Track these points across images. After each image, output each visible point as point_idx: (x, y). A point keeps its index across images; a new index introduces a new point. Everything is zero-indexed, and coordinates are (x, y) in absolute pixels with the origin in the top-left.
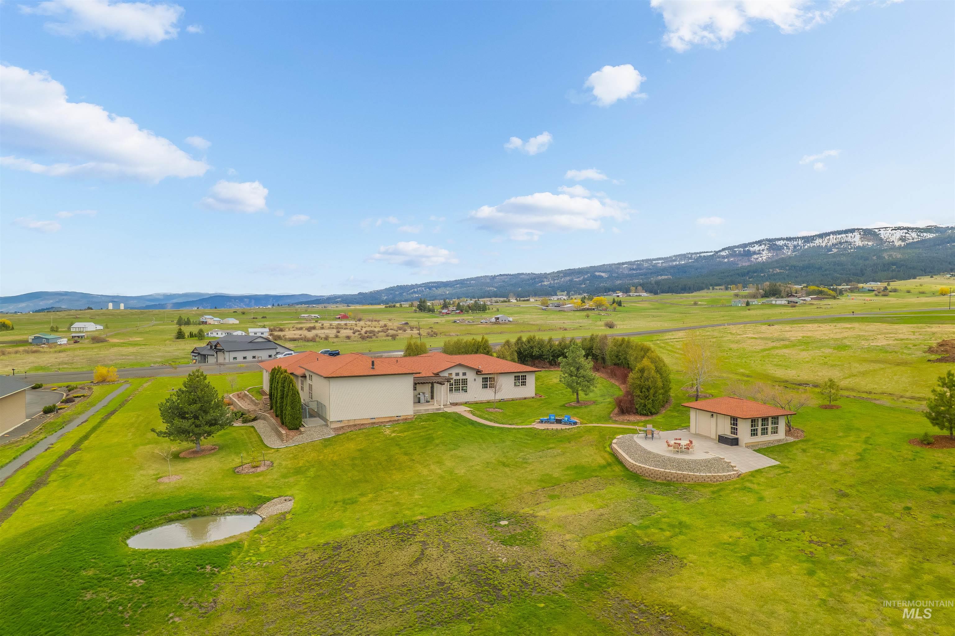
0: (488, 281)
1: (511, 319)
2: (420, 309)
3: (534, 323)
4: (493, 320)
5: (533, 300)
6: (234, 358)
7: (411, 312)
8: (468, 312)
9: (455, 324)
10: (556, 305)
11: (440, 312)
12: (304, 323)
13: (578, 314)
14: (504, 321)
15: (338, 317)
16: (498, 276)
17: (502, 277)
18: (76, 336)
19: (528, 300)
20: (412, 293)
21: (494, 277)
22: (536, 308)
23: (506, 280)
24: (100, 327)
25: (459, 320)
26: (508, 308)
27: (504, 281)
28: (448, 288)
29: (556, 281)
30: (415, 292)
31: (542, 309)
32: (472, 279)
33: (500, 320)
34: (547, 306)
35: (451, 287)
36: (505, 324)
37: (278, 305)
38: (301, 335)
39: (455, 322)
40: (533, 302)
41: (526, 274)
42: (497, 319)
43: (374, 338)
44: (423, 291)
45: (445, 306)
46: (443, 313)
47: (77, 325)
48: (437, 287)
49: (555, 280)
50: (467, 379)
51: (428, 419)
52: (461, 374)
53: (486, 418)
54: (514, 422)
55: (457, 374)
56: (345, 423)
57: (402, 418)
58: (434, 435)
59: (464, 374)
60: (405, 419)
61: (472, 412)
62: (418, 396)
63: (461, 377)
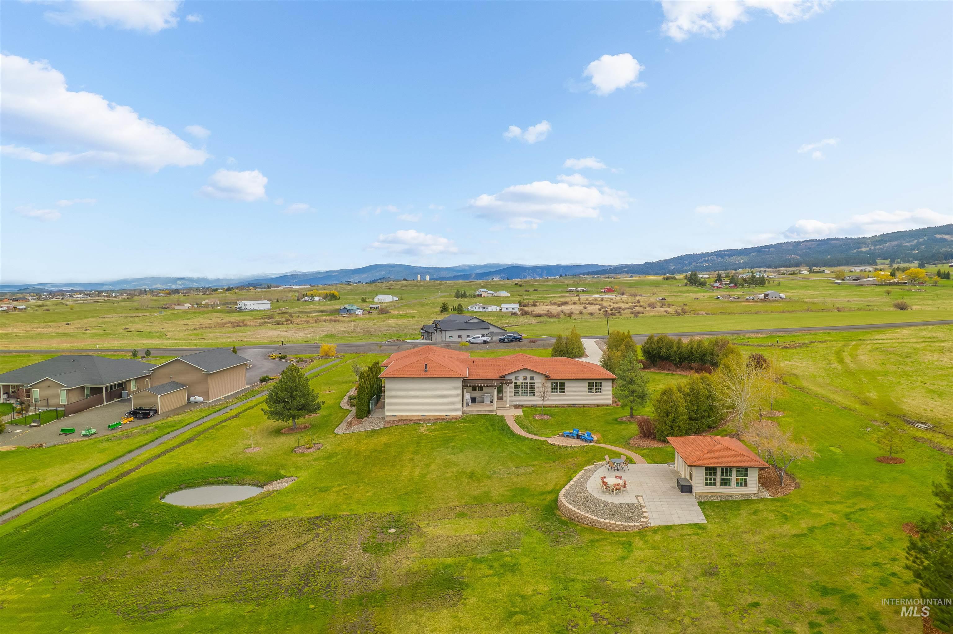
0: (791, 248)
1: (783, 296)
2: (691, 283)
3: (811, 300)
4: (762, 296)
5: (829, 272)
6: (450, 337)
7: (681, 286)
8: (742, 285)
9: (717, 301)
10: (855, 278)
11: (712, 286)
12: (568, 296)
13: (878, 289)
14: (774, 298)
15: (603, 290)
16: (803, 242)
17: (807, 244)
18: (372, 307)
19: (822, 272)
20: (702, 262)
21: (798, 244)
22: (828, 282)
23: (813, 246)
24: (396, 299)
25: (722, 296)
26: (793, 281)
27: (809, 248)
28: (742, 257)
29: (878, 247)
30: (705, 261)
31: (835, 283)
32: (771, 246)
33: (769, 297)
34: (843, 280)
35: (745, 255)
36: (775, 301)
37: (566, 275)
38: (548, 311)
39: (717, 298)
40: (828, 274)
41: (838, 239)
42: (767, 295)
43: (618, 316)
44: (714, 260)
45: (719, 279)
46: (714, 287)
47: (380, 296)
48: (730, 256)
49: (877, 245)
50: (534, 383)
51: (470, 421)
52: (529, 378)
53: (523, 425)
54: (542, 432)
55: (525, 378)
56: (398, 418)
57: (450, 417)
58: (457, 437)
59: (532, 378)
60: (452, 419)
61: (517, 418)
62: (482, 397)
63: (529, 381)
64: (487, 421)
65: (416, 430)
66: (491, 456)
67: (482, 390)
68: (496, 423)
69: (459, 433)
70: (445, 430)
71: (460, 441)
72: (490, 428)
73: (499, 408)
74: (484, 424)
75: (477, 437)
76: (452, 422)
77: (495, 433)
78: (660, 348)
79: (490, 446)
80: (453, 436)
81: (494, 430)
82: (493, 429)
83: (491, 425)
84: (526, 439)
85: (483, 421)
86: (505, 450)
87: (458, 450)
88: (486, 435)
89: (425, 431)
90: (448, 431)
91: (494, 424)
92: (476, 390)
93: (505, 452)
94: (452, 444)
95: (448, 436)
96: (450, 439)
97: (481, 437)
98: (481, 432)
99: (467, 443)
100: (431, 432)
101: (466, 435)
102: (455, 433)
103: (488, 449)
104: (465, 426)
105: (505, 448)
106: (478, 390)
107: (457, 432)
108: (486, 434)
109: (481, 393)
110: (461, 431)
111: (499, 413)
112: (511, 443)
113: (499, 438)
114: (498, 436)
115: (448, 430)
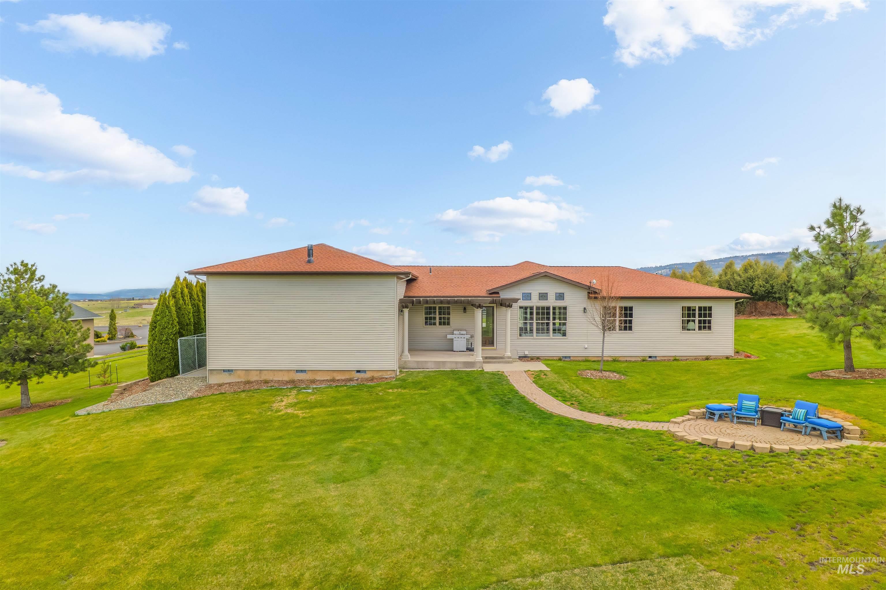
50: (565, 308)
51: (416, 384)
52: (552, 297)
53: (558, 391)
54: (627, 408)
55: (543, 296)
56: (239, 377)
57: (368, 375)
58: (373, 423)
59: (560, 296)
60: (372, 379)
61: (538, 376)
62: (449, 337)
63: (551, 302)
64: (462, 384)
65: (264, 403)
66: (481, 493)
67: (448, 324)
68: (484, 387)
69: (380, 412)
70: (343, 405)
71: (378, 433)
72: (468, 398)
73: (487, 359)
74: (451, 391)
75: (431, 423)
76: (370, 387)
77: (485, 412)
78: (751, 280)
79: (472, 451)
80: (362, 420)
81: (482, 404)
82: (479, 400)
83: (472, 393)
84: (589, 427)
85: (449, 383)
86: (531, 466)
87: (363, 464)
88: (458, 418)
89: (287, 407)
90: (350, 407)
91: (478, 390)
92: (435, 324)
93: (530, 473)
94: (348, 443)
95: (347, 421)
96: (348, 429)
97: (442, 423)
98: (444, 409)
99: (396, 441)
100: (301, 409)
101: (399, 417)
102: (370, 411)
103: (467, 461)
104: (400, 395)
105: (530, 460)
106: (440, 324)
107: (374, 411)
108: (461, 414)
109: (444, 329)
110: (386, 408)
111: (489, 368)
112: (544, 440)
113: (498, 426)
114: (498, 420)
115: (352, 404)
